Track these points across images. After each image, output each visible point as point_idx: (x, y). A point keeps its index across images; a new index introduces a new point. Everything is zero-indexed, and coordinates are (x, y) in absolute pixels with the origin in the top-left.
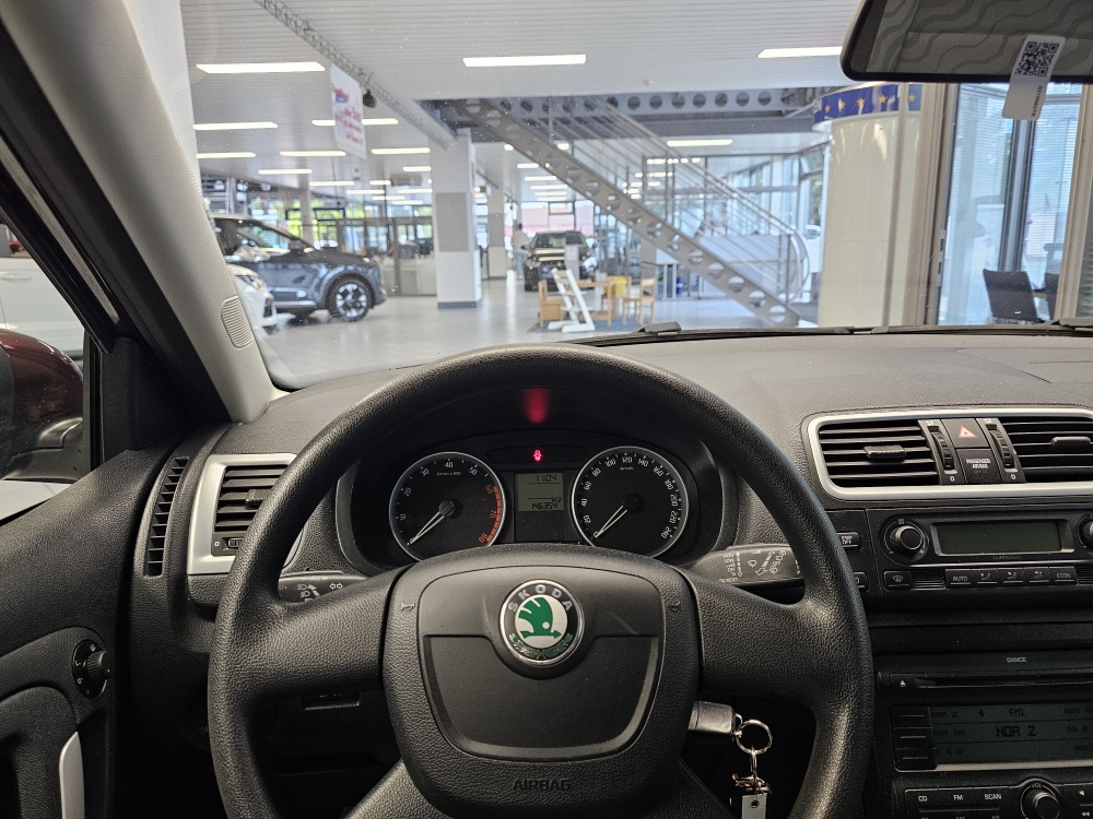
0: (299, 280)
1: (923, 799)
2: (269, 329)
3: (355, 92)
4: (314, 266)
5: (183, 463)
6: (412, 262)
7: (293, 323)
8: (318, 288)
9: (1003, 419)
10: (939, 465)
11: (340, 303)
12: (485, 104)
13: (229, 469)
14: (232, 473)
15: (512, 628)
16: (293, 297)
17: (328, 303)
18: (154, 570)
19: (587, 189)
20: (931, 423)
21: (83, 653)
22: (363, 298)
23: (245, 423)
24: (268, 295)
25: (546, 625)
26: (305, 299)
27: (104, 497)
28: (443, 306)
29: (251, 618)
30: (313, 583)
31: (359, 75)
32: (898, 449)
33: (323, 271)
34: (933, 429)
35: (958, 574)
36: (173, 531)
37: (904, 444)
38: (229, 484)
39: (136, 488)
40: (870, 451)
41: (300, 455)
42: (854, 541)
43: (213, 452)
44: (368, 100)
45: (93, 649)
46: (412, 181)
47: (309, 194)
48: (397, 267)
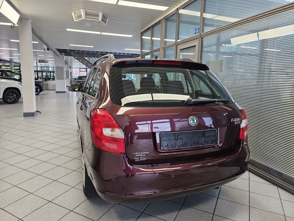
3: (46, 48)
6: (47, 82)
12: (71, 50)
19: (88, 66)
28: (57, 92)
31: (46, 45)
44: (48, 49)
46: (45, 62)
47: (13, 62)
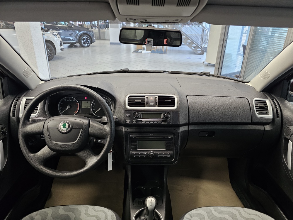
0: (71, 35)
1: (134, 154)
2: (62, 50)
4: (76, 31)
5: (19, 98)
7: (69, 47)
8: (76, 37)
9: (159, 96)
10: (145, 104)
11: (82, 42)
13: (27, 99)
14: (27, 100)
15: (60, 127)
16: (69, 39)
17: (79, 42)
18: (14, 116)
20: (147, 97)
21: (2, 128)
22: (89, 41)
23: (32, 90)
24: (61, 40)
25: (65, 127)
26: (73, 40)
27: (5, 104)
28: (111, 44)
29: (25, 124)
30: (38, 119)
32: (140, 101)
33: (78, 32)
34: (147, 98)
35: (143, 121)
36: (17, 110)
37: (141, 100)
38: (26, 102)
39: (11, 102)
40: (135, 101)
41: (36, 97)
42: (129, 115)
43: (24, 96)
45: (4, 128)
48: (99, 31)
